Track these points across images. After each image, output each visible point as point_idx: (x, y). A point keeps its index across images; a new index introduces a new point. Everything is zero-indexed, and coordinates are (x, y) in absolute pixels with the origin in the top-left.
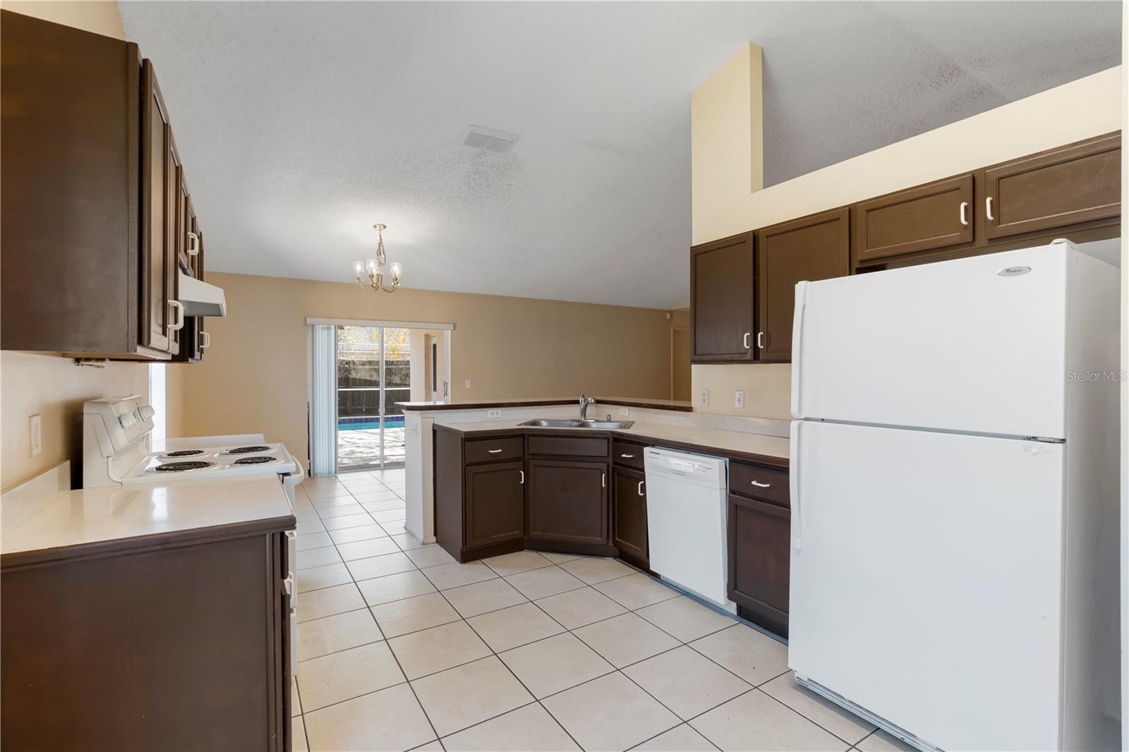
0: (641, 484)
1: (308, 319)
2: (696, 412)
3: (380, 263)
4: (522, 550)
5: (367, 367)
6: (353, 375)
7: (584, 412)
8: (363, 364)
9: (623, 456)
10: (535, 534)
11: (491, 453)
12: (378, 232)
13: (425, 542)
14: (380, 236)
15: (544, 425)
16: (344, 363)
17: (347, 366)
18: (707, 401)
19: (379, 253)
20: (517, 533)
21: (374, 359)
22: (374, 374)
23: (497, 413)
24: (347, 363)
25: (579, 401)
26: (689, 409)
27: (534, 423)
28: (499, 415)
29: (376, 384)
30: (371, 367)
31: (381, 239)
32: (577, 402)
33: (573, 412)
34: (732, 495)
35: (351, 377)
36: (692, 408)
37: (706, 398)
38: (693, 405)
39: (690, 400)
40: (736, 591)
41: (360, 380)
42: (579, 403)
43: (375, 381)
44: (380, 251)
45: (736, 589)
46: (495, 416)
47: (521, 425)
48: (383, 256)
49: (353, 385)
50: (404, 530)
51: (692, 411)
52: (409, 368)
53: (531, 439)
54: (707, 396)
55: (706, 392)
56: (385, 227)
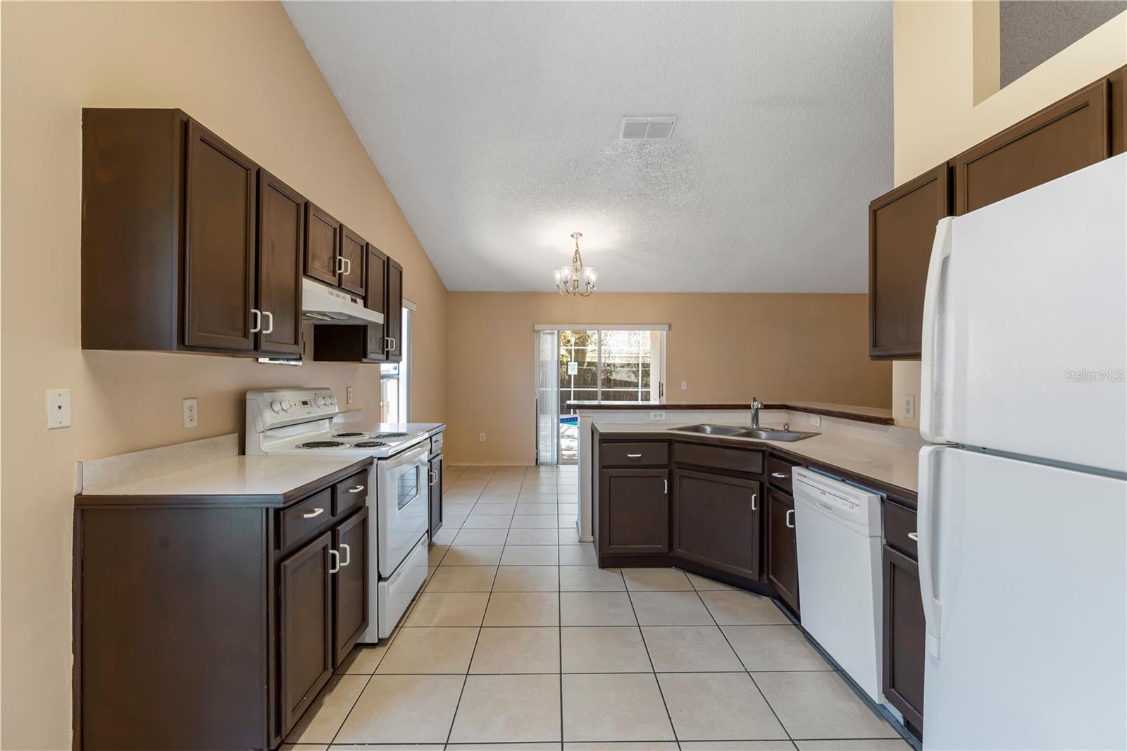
0: (790, 514)
1: (535, 326)
2: (898, 426)
3: (576, 269)
4: (671, 567)
5: (625, 369)
6: (614, 377)
7: (755, 418)
8: (623, 367)
9: (773, 475)
10: (679, 551)
11: (629, 457)
12: (575, 240)
13: (582, 540)
14: (577, 244)
15: (708, 433)
16: (606, 365)
17: (609, 368)
18: (911, 412)
19: (575, 261)
20: (660, 547)
21: (633, 361)
22: (633, 376)
23: (661, 416)
24: (608, 365)
25: (750, 405)
26: (888, 422)
27: (697, 429)
28: (664, 418)
29: (636, 385)
30: (629, 369)
31: (578, 247)
32: (748, 407)
33: (741, 420)
34: (888, 548)
35: (612, 378)
36: (892, 420)
37: (911, 407)
38: (894, 416)
39: (890, 407)
40: (892, 690)
41: (621, 381)
42: (751, 408)
43: (635, 383)
44: (577, 258)
45: (893, 687)
46: (658, 418)
47: (671, 429)
48: (579, 263)
49: (614, 386)
50: (575, 524)
51: (893, 424)
52: (649, 370)
53: (676, 445)
54: (912, 404)
55: (911, 399)
56: (581, 235)
